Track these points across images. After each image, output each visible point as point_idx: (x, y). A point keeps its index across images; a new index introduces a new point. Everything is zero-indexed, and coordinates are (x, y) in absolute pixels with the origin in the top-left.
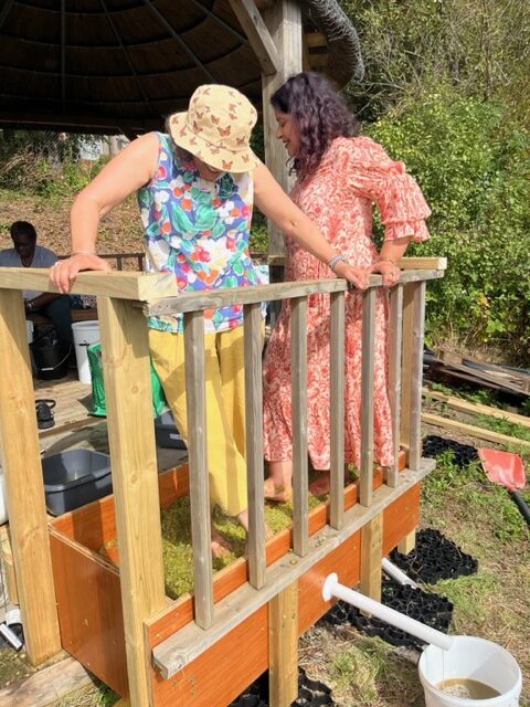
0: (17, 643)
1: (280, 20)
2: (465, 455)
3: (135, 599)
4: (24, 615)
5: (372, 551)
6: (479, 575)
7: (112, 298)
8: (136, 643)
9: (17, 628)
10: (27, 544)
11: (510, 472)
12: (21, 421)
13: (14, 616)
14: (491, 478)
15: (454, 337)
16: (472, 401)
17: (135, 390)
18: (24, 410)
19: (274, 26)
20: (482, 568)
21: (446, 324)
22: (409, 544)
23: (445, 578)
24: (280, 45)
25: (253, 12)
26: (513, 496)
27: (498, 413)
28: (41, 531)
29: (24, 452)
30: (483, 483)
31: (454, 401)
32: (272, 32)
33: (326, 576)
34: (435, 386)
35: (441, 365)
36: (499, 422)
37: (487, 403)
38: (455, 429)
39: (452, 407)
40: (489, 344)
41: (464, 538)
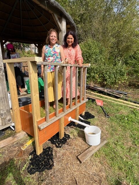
0: (14, 129)
1: (62, 21)
2: (93, 100)
3: (35, 117)
4: (15, 124)
5: (77, 113)
6: (95, 118)
7: (30, 61)
8: (35, 125)
9: (14, 127)
10: (15, 111)
11: (101, 103)
12: (14, 88)
13: (13, 124)
14: (97, 104)
15: (92, 82)
16: (95, 93)
17: (35, 79)
18: (14, 86)
19: (61, 22)
20: (95, 117)
21: (91, 80)
22: (84, 114)
23: (89, 119)
24: (62, 26)
25: (57, 19)
26: (101, 107)
27: (99, 94)
28: (18, 109)
29: (14, 94)
30: (96, 105)
31: (92, 92)
32: (60, 23)
33: (69, 117)
34: (89, 90)
35: (90, 87)
36: (99, 96)
37: (97, 93)
38: (92, 97)
39: (92, 93)
40: (98, 83)
41: (92, 113)
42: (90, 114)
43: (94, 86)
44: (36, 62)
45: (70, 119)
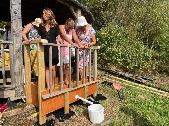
2: (110, 84)
5: (85, 92)
6: (106, 100)
7: (39, 43)
10: (27, 85)
11: (118, 87)
14: (114, 88)
15: (114, 66)
16: (115, 77)
17: (41, 56)
18: (29, 64)
22: (95, 95)
23: (100, 100)
26: (117, 90)
27: (119, 79)
28: (30, 83)
32: (76, 13)
33: (76, 95)
35: (111, 71)
36: (119, 80)
37: (117, 77)
38: (110, 80)
39: (111, 77)
42: (103, 96)
43: (115, 70)
44: (42, 43)
45: (77, 97)
